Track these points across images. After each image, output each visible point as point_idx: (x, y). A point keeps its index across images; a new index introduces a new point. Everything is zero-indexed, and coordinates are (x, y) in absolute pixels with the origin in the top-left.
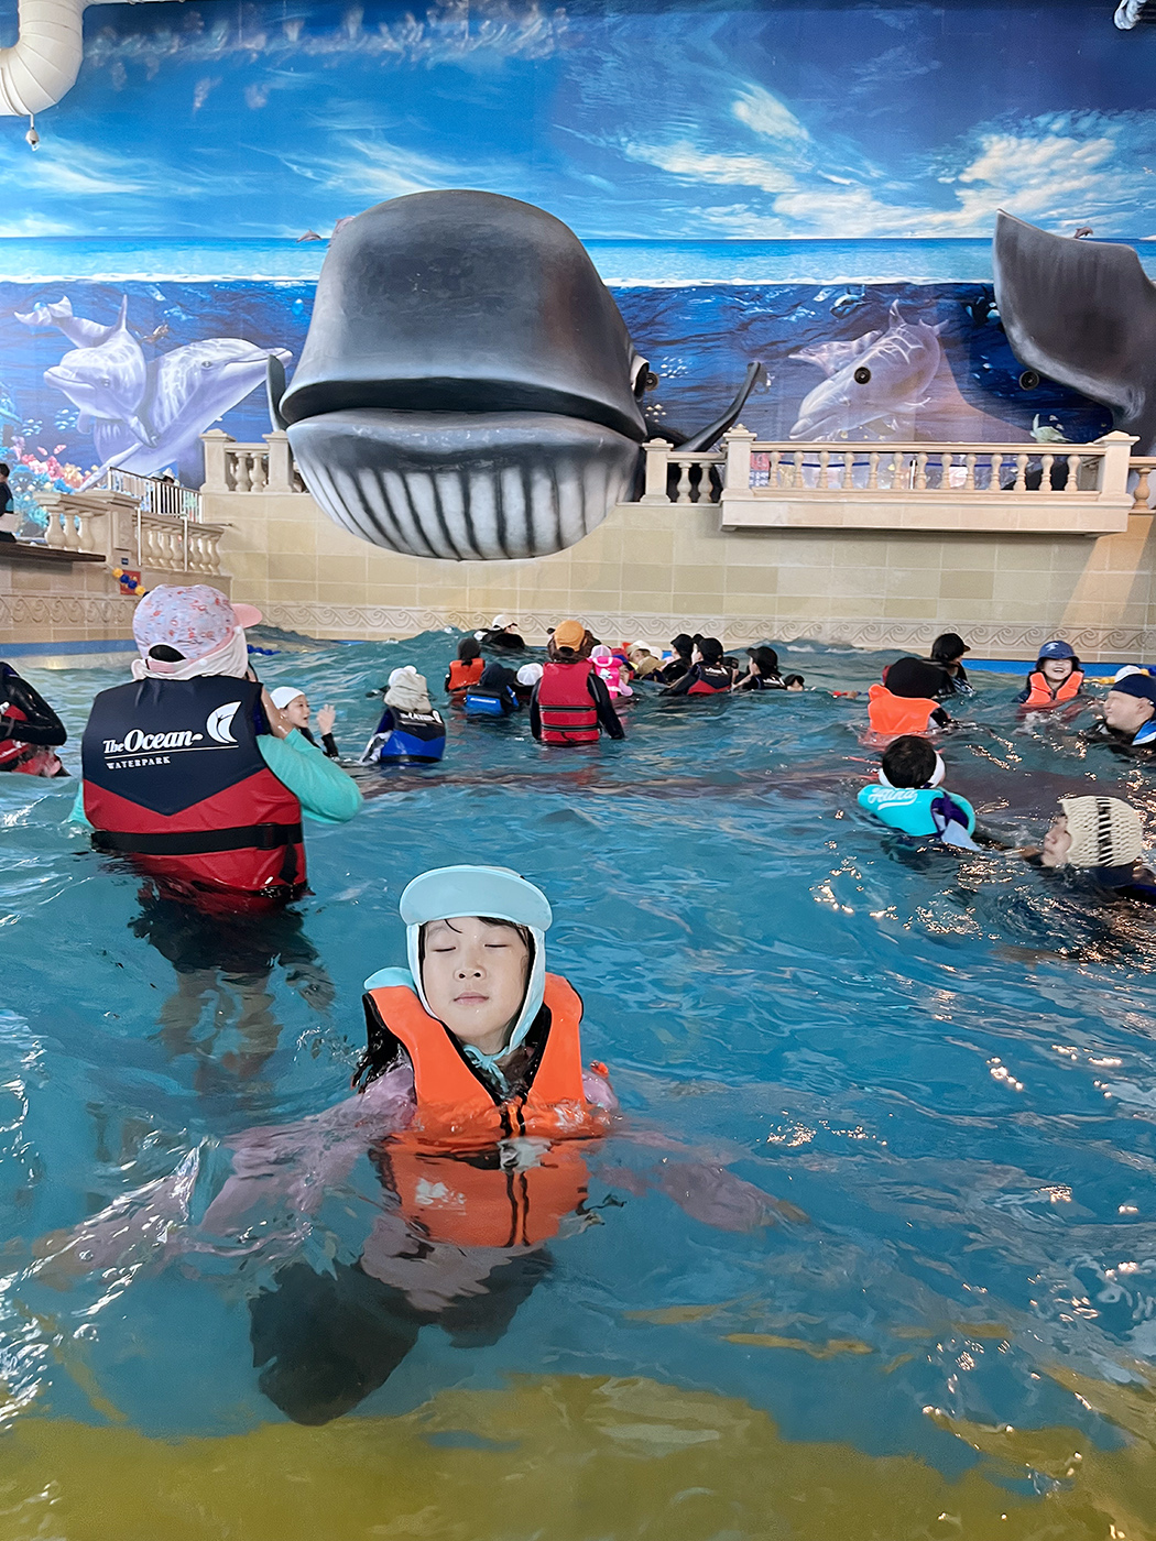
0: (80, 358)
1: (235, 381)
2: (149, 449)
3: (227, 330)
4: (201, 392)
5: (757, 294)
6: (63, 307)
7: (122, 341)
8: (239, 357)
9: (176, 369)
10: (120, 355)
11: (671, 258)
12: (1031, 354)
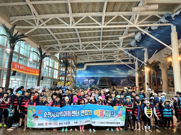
0: (85, 80)
1: (93, 81)
2: (88, 84)
3: (92, 79)
4: (91, 82)
5: (118, 77)
6: (85, 78)
7: (87, 79)
8: (93, 80)
9: (90, 81)
10: (87, 80)
11: (114, 76)
12: (131, 81)
